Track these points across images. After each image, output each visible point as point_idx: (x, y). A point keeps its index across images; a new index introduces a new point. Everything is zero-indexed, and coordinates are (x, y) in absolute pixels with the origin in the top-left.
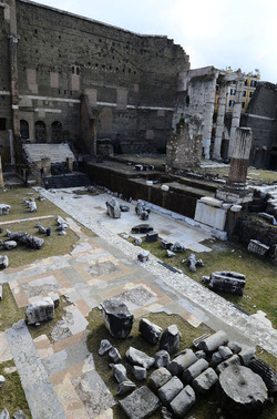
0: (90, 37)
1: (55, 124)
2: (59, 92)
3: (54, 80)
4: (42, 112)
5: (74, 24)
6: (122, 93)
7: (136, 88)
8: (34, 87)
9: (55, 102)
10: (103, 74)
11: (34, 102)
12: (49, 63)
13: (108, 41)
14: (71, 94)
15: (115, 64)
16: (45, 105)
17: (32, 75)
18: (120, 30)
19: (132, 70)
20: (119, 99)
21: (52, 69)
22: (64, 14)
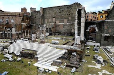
0: (57, 10)
1: (50, 29)
2: (51, 22)
3: (50, 20)
4: (47, 27)
5: (54, 8)
6: (66, 20)
7: (70, 18)
8: (46, 22)
9: (50, 24)
10: (60, 17)
11: (46, 25)
12: (49, 17)
13: (61, 9)
14: (53, 22)
15: (63, 14)
16: (48, 25)
17: (46, 20)
18: (65, 6)
19: (69, 14)
20: (65, 22)
21: (49, 18)
22: (52, 7)
